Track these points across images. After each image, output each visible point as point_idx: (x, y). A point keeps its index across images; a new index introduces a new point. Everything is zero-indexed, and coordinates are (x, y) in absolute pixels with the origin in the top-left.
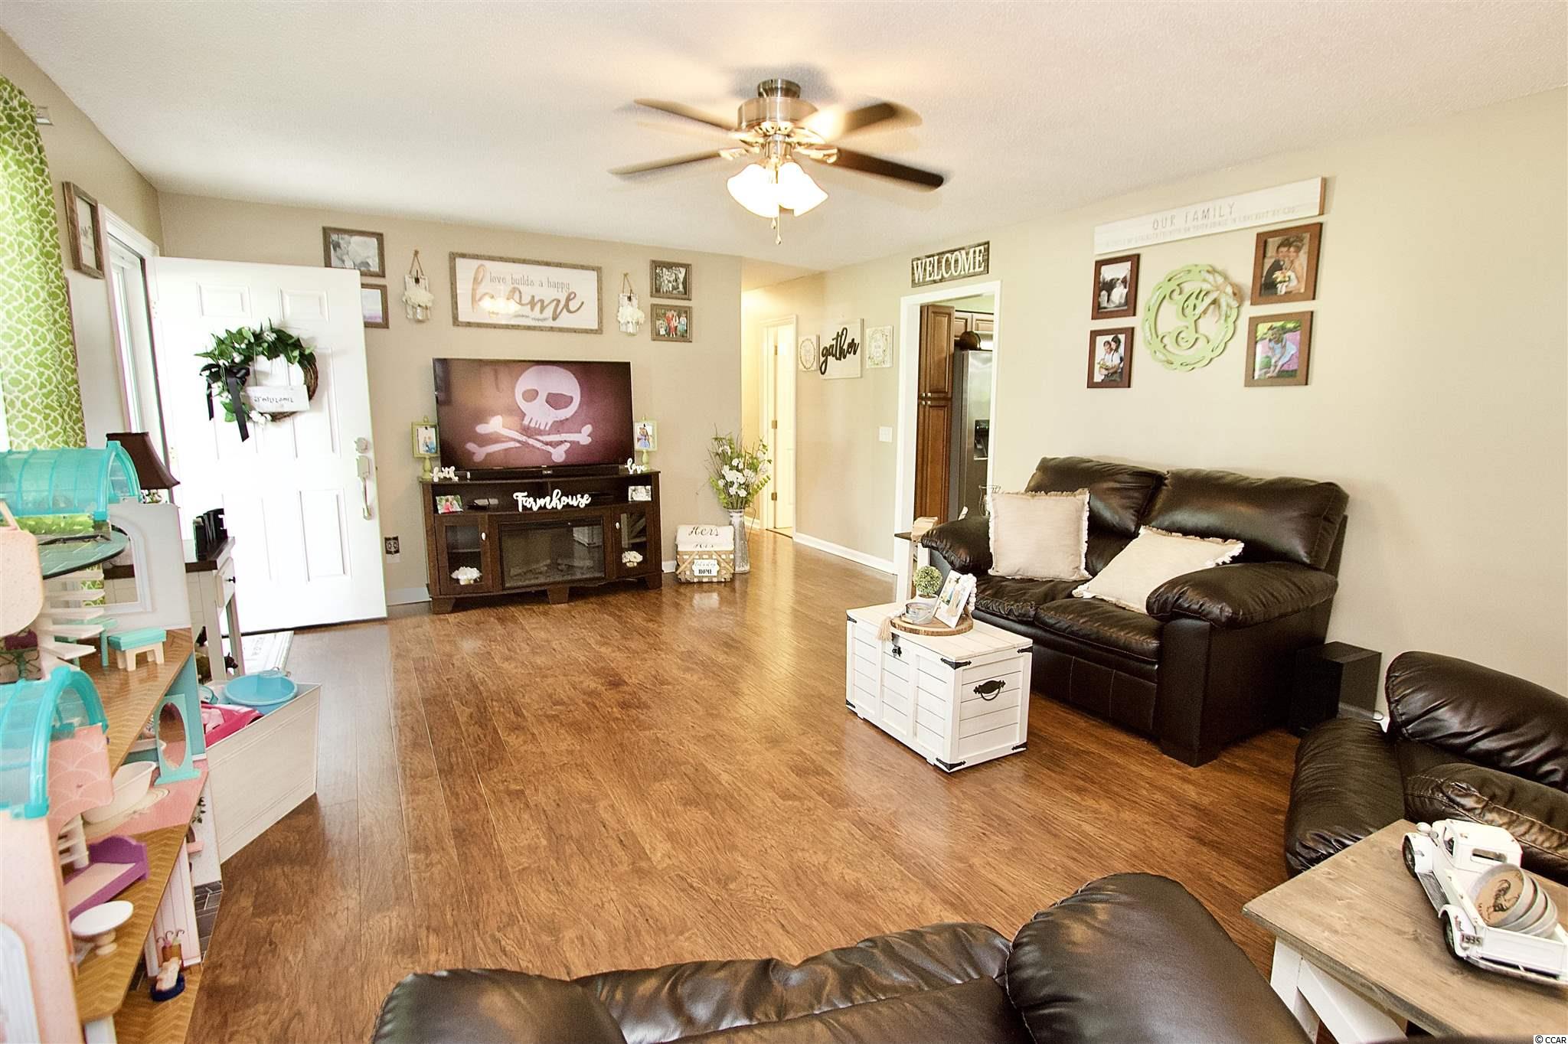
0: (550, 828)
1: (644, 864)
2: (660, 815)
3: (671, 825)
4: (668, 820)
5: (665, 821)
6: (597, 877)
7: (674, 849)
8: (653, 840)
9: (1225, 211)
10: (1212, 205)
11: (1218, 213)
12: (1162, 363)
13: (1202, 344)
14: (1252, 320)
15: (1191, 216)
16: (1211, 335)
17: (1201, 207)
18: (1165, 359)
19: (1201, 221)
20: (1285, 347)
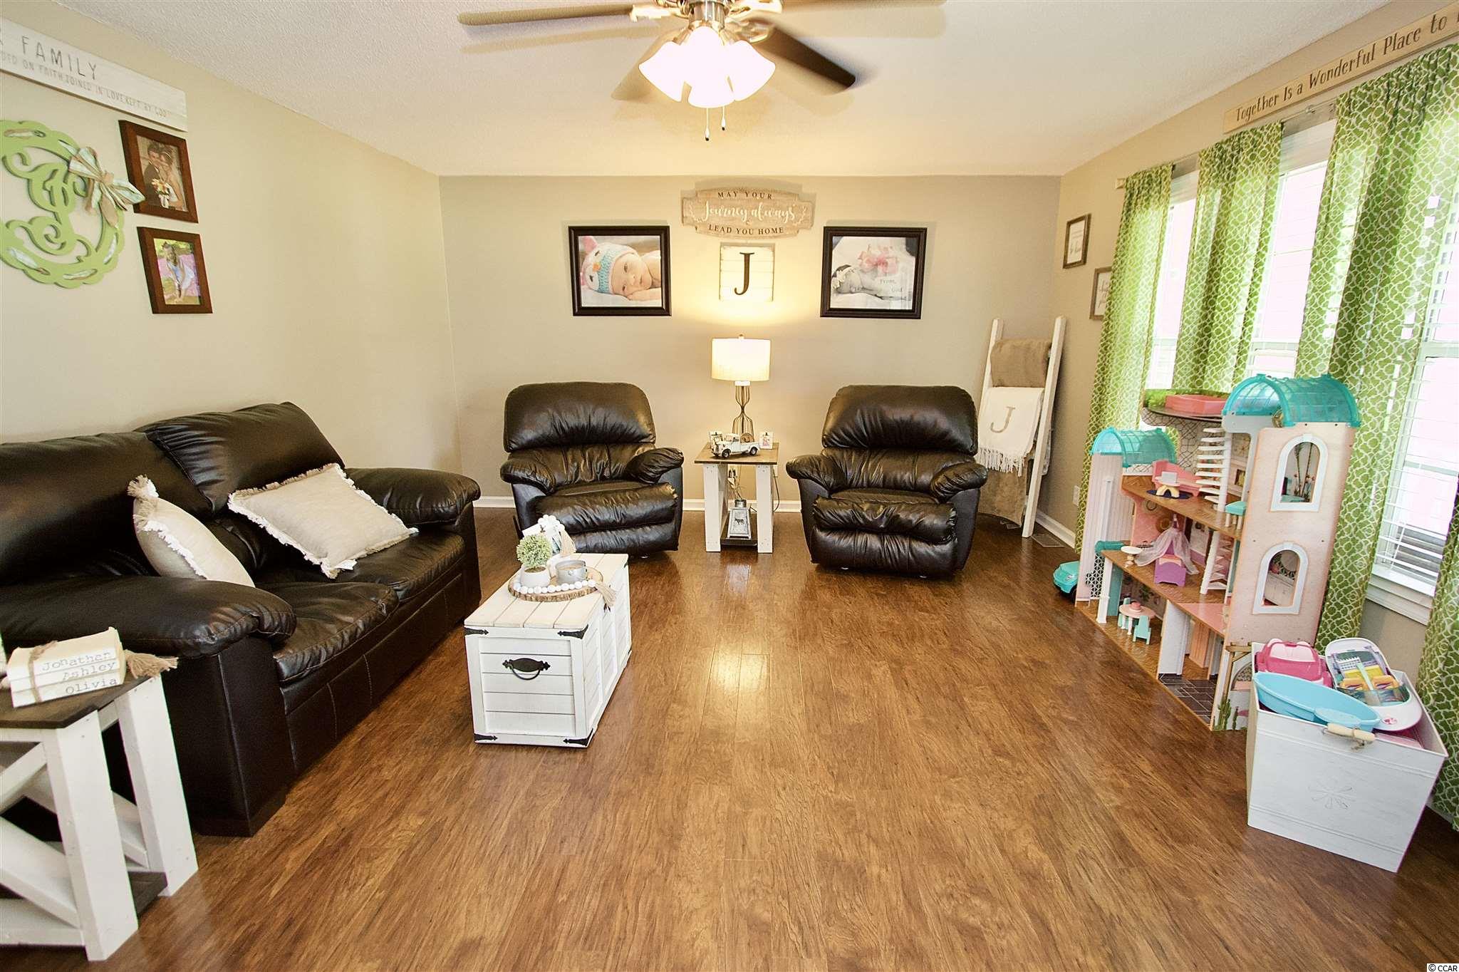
0: (962, 709)
1: (894, 665)
2: (871, 693)
3: (866, 684)
4: (866, 688)
5: (869, 688)
6: (927, 667)
7: (870, 669)
8: (882, 678)
9: (86, 69)
10: (65, 49)
11: (74, 67)
12: (26, 270)
13: (81, 251)
14: (142, 231)
15: (31, 47)
16: (93, 240)
17: (48, 44)
18: (33, 264)
19: (49, 64)
20: (183, 270)
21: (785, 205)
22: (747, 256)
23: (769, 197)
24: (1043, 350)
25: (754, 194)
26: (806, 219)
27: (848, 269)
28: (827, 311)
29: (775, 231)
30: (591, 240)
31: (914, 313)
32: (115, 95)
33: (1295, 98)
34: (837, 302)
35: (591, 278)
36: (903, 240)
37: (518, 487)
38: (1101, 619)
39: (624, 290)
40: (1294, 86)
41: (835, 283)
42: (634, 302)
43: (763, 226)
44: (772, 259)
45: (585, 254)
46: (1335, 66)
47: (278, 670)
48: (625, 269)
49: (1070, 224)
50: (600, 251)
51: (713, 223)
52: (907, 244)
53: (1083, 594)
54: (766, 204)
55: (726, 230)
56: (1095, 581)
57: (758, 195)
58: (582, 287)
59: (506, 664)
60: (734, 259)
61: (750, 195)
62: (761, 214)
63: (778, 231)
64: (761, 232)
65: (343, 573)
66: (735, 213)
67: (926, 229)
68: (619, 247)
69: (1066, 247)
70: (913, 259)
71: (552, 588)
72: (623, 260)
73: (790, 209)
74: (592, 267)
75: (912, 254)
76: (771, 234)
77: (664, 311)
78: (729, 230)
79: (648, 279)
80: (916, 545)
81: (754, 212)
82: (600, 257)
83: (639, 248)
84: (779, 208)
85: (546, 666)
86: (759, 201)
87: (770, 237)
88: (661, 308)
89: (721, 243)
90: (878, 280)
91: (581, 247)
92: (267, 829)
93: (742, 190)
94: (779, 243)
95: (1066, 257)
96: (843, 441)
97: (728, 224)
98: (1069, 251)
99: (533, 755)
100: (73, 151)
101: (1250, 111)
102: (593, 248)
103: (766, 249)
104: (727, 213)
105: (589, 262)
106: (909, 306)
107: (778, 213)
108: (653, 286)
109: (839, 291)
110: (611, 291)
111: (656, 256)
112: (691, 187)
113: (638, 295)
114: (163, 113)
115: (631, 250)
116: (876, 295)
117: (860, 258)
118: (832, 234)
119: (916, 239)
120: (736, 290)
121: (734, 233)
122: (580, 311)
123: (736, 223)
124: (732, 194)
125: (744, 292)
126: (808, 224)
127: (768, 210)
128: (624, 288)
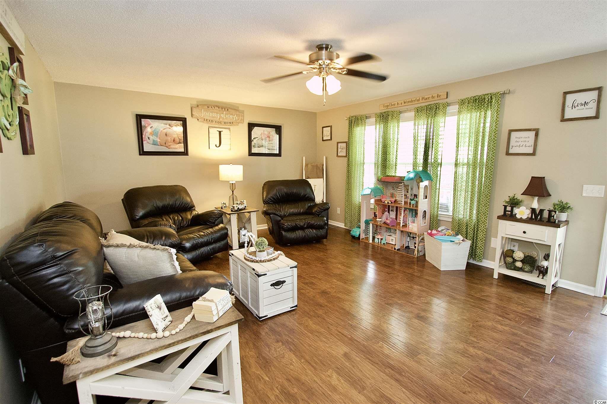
21: (234, 114)
22: (220, 132)
23: (228, 110)
24: (321, 166)
25: (222, 108)
26: (241, 119)
27: (257, 139)
28: (251, 154)
29: (230, 123)
30: (148, 121)
31: (279, 155)
33: (400, 105)
34: (254, 150)
35: (149, 138)
36: (274, 129)
38: (371, 241)
40: (400, 102)
41: (253, 143)
42: (171, 149)
43: (226, 121)
44: (229, 134)
45: (145, 127)
46: (410, 100)
48: (166, 135)
49: (323, 127)
50: (153, 126)
51: (206, 118)
52: (276, 130)
53: (363, 236)
54: (226, 112)
55: (211, 121)
56: (366, 231)
58: (144, 142)
59: (271, 285)
60: (214, 133)
61: (220, 108)
62: (224, 116)
63: (231, 123)
64: (225, 123)
66: (215, 115)
67: (281, 126)
68: (163, 125)
69: (323, 135)
70: (278, 136)
72: (165, 131)
73: (236, 115)
74: (149, 133)
75: (277, 134)
77: (185, 153)
78: (212, 121)
79: (177, 140)
81: (222, 115)
82: (153, 129)
84: (232, 114)
85: (285, 282)
86: (224, 111)
87: (228, 125)
88: (184, 152)
89: (209, 126)
90: (267, 143)
91: (143, 124)
93: (217, 106)
94: (231, 128)
95: (323, 138)
96: (272, 201)
97: (211, 119)
98: (324, 136)
101: (387, 106)
102: (149, 125)
103: (227, 130)
104: (211, 114)
105: (148, 131)
106: (277, 152)
107: (231, 116)
108: (180, 143)
109: (254, 147)
110: (159, 145)
112: (195, 103)
113: (172, 147)
115: (169, 127)
116: (267, 148)
117: (261, 135)
118: (251, 126)
119: (278, 129)
120: (216, 145)
121: (214, 122)
122: (142, 153)
123: (215, 119)
124: (213, 107)
125: (219, 146)
126: (242, 121)
127: (227, 115)
128: (165, 143)
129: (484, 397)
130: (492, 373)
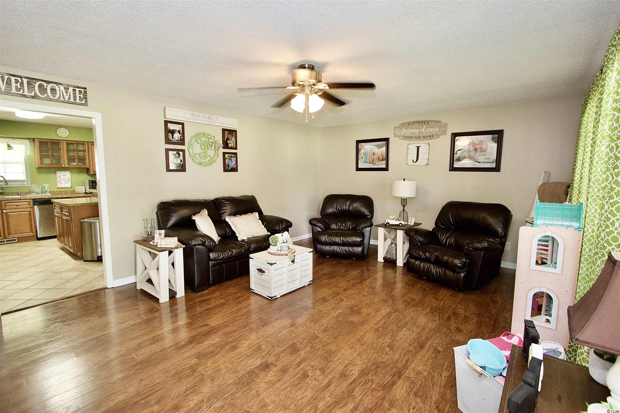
0: (398, 331)
3: (374, 312)
4: (371, 314)
6: (405, 315)
7: (382, 309)
8: (382, 313)
9: (215, 119)
10: (211, 116)
11: (213, 119)
12: (197, 163)
13: (209, 158)
14: (223, 153)
15: (205, 117)
16: (212, 156)
17: (208, 115)
18: (199, 162)
19: (208, 120)
20: (232, 161)
21: (435, 126)
22: (418, 148)
23: (428, 123)
25: (422, 123)
26: (443, 131)
27: (463, 150)
28: (452, 169)
29: (430, 136)
30: (364, 144)
31: (496, 169)
32: (221, 123)
35: (362, 158)
36: (491, 136)
37: (313, 227)
39: (372, 162)
41: (456, 157)
42: (376, 166)
43: (425, 135)
44: (428, 148)
45: (361, 150)
47: (209, 256)
48: (373, 154)
50: (367, 148)
51: (406, 135)
54: (426, 126)
55: (410, 138)
57: (424, 123)
58: (359, 161)
59: (257, 269)
60: (413, 149)
61: (420, 123)
62: (424, 130)
63: (431, 137)
64: (424, 137)
65: (243, 241)
66: (414, 131)
67: (503, 130)
68: (372, 146)
71: (279, 252)
72: (373, 151)
73: (437, 127)
74: (362, 154)
75: (495, 142)
76: (428, 138)
77: (386, 169)
78: (412, 138)
79: (381, 157)
80: (447, 272)
81: (422, 130)
82: (365, 150)
83: (379, 147)
84: (432, 127)
85: (264, 272)
86: (424, 125)
89: (408, 143)
90: (477, 154)
91: (359, 147)
92: (200, 293)
93: (417, 122)
94: (431, 141)
97: (411, 135)
99: (260, 298)
100: (210, 137)
102: (364, 147)
103: (426, 144)
104: (411, 131)
105: (362, 152)
106: (494, 165)
107: (431, 130)
108: (382, 160)
109: (458, 160)
110: (368, 163)
111: (384, 149)
113: (377, 163)
114: (232, 125)
115: (376, 147)
116: (476, 161)
117: (469, 145)
118: (455, 135)
119: (498, 135)
120: (413, 161)
121: (414, 139)
122: (358, 169)
123: (414, 135)
124: (413, 124)
125: (416, 162)
126: (444, 133)
127: (427, 128)
128: (372, 161)
129: (130, 391)
130: (154, 406)
